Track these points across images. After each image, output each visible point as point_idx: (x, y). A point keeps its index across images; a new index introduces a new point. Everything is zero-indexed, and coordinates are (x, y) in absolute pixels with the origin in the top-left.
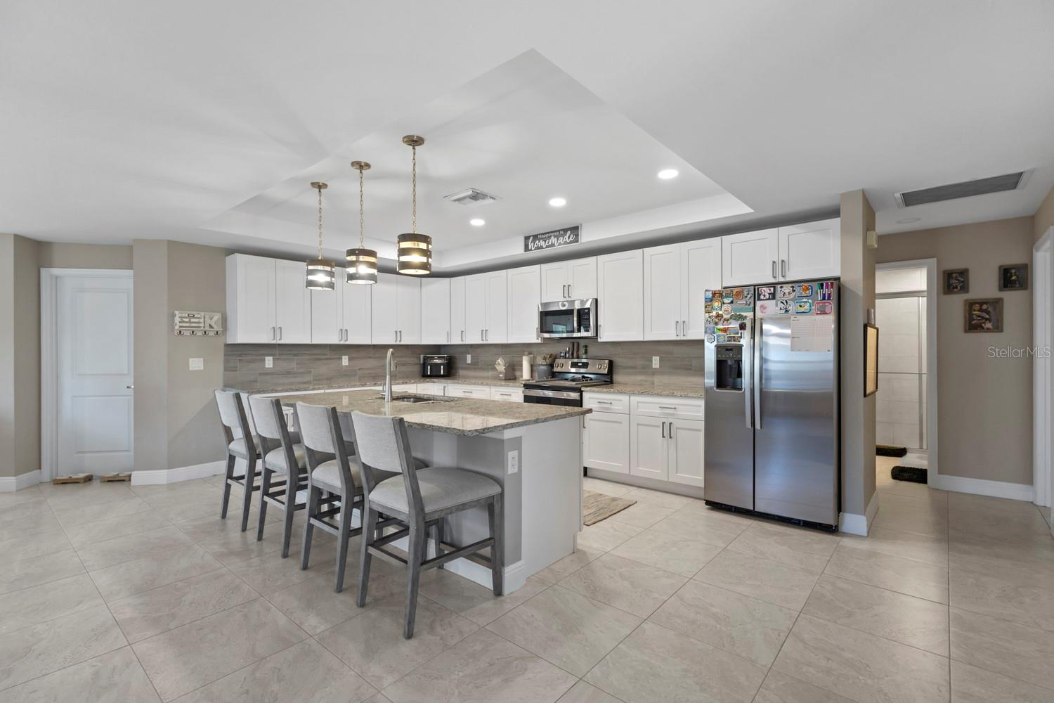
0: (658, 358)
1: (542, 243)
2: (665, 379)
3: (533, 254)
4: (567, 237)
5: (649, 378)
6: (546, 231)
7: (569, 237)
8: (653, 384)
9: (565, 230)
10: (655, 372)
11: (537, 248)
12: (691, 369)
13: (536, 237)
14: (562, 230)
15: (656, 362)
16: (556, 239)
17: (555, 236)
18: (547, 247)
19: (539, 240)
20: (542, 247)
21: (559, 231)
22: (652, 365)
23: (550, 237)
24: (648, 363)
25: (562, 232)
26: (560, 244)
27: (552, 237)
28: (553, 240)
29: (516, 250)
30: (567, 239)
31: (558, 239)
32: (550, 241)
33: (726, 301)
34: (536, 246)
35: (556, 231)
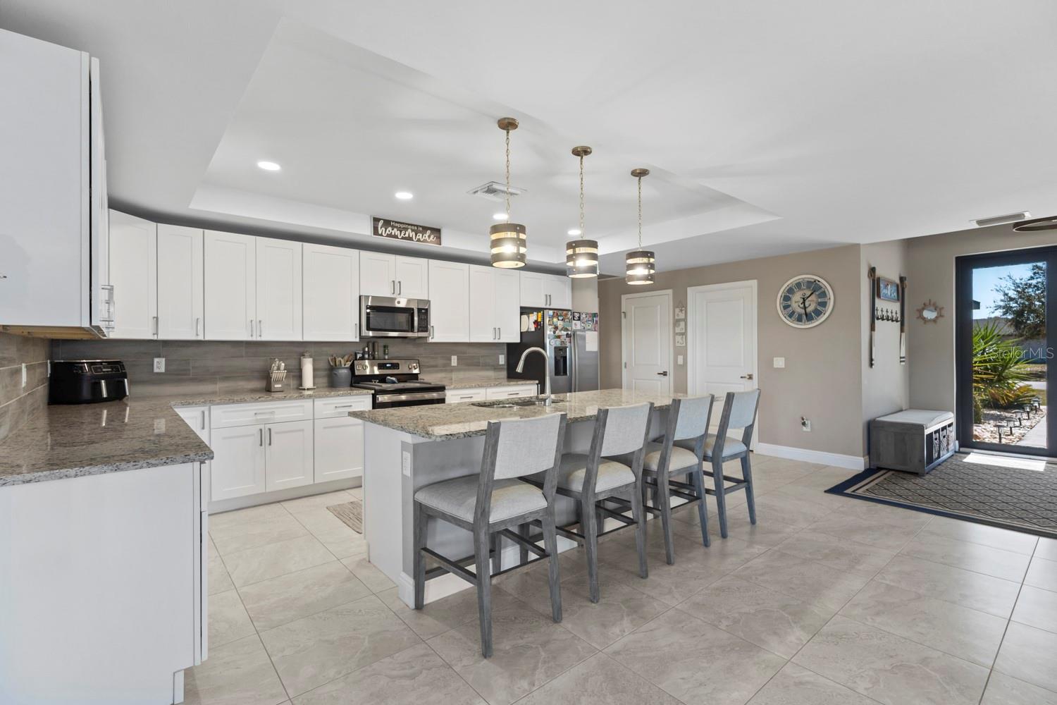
0: (456, 357)
1: (396, 232)
2: (461, 375)
3: (383, 240)
4: (427, 235)
5: (448, 375)
6: (404, 221)
7: (429, 237)
8: (452, 379)
9: (425, 229)
10: (453, 370)
11: (390, 236)
12: (479, 366)
13: (387, 223)
14: (420, 226)
15: (454, 361)
16: (414, 233)
17: (412, 230)
18: (403, 238)
19: (393, 227)
20: (396, 237)
21: (417, 226)
22: (451, 363)
23: (406, 229)
24: (449, 362)
25: (421, 229)
26: (419, 240)
27: (410, 230)
28: (410, 233)
29: (363, 231)
30: (427, 237)
31: (416, 235)
32: (407, 233)
33: (560, 318)
34: (387, 232)
35: (414, 225)
